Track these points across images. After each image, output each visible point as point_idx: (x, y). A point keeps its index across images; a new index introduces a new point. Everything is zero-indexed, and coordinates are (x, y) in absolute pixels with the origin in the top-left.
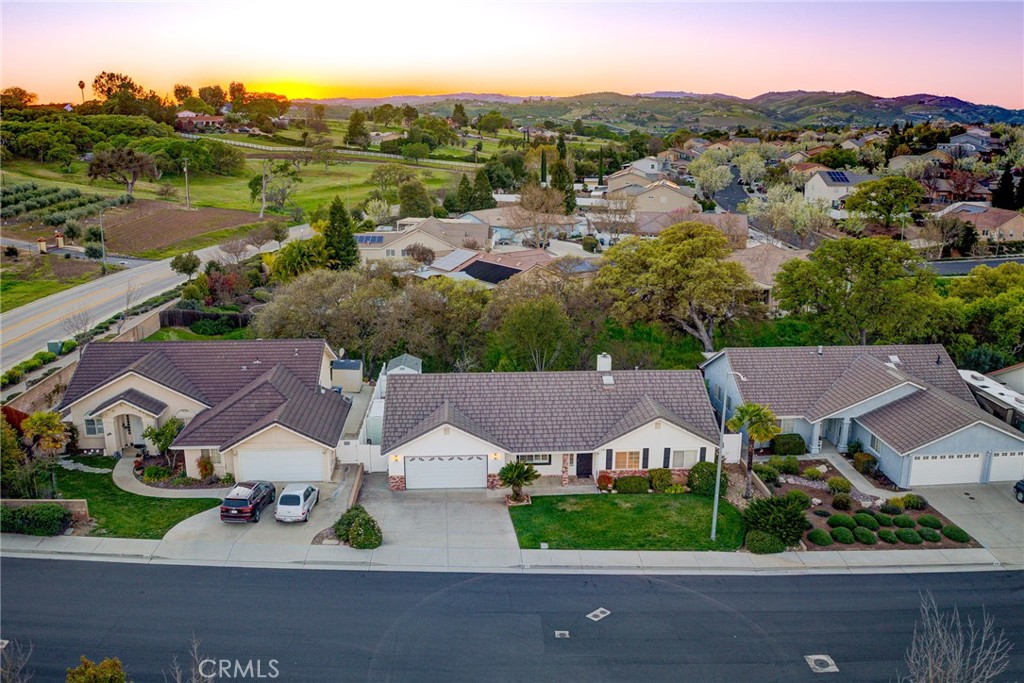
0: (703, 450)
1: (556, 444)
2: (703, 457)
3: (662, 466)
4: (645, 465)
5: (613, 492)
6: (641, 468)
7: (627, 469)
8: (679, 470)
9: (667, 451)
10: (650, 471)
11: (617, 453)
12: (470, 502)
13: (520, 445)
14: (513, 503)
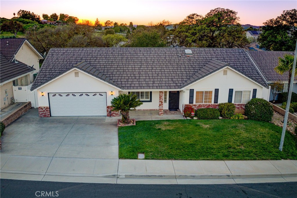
0: (255, 91)
1: (154, 85)
2: (254, 96)
3: (227, 102)
4: (216, 100)
5: (195, 118)
6: (213, 103)
7: (203, 103)
8: (239, 105)
9: (231, 91)
10: (219, 105)
11: (197, 92)
12: (92, 124)
13: (129, 85)
14: (121, 125)
